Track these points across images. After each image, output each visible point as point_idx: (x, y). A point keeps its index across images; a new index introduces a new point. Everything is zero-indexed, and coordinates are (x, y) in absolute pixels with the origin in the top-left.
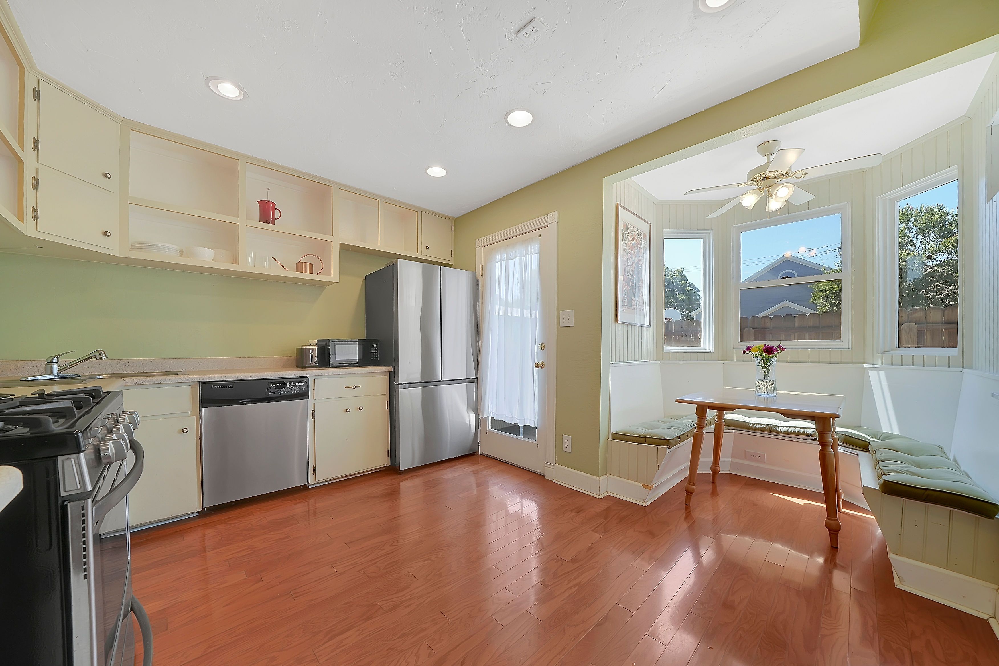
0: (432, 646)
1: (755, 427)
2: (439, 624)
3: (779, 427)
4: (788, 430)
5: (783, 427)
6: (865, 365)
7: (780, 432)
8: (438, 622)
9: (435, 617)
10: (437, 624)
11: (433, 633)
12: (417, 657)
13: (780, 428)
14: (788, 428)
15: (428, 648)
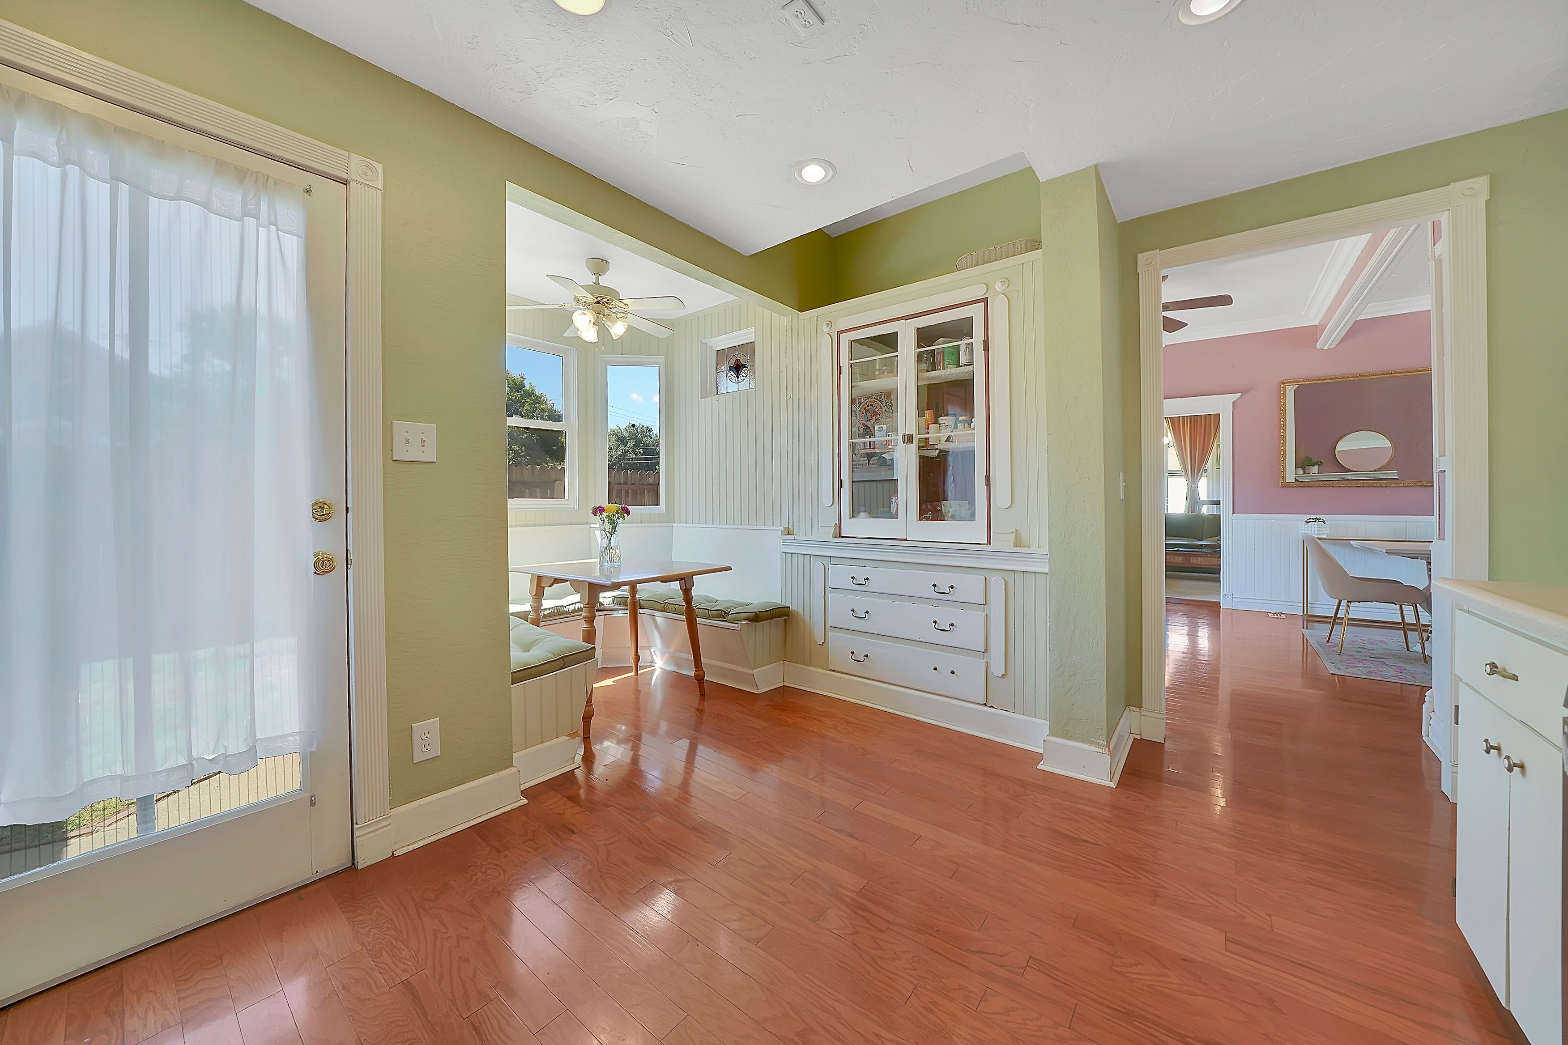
0: (979, 997)
1: (544, 614)
2: (931, 999)
3: (565, 607)
4: (575, 607)
5: (569, 605)
6: (592, 526)
7: (568, 612)
8: (930, 1002)
9: (922, 1009)
10: (934, 1002)
11: (954, 1002)
12: (1009, 1012)
13: (567, 607)
14: (574, 605)
15: (984, 1001)
